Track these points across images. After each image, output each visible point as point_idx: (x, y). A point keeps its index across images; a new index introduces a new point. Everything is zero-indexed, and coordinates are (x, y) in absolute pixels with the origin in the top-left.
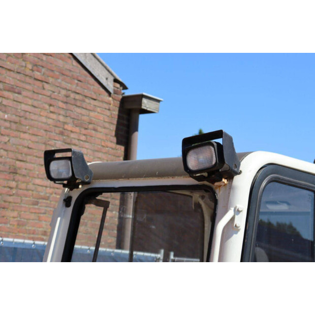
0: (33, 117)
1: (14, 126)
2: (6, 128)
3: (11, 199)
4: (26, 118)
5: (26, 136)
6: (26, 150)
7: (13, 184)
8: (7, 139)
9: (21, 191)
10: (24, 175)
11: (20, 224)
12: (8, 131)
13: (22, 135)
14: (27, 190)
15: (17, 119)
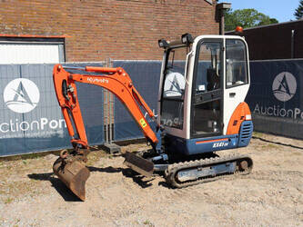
0: (183, 19)
4: (180, 20)
8: (174, 28)
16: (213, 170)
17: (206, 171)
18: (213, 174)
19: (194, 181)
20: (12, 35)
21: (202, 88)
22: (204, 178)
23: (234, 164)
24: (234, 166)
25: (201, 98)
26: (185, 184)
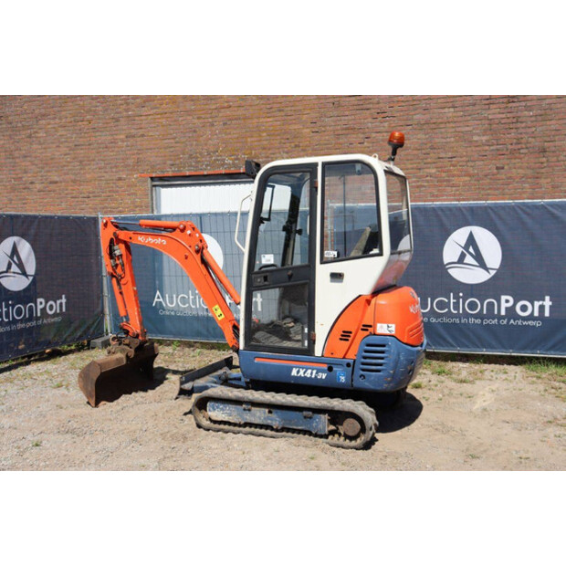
0: (559, 106)
1: (540, 118)
2: (532, 122)
3: (543, 171)
4: (551, 109)
5: (553, 122)
6: (553, 133)
7: (544, 159)
8: (534, 129)
9: (553, 164)
10: (553, 152)
11: (553, 187)
12: (535, 123)
13: (548, 122)
14: (558, 161)
15: (543, 112)
16: (274, 416)
17: (259, 415)
18: (276, 424)
19: (235, 425)
20: (233, 170)
21: (268, 259)
22: (256, 426)
23: (325, 418)
24: (322, 423)
25: (266, 279)
26: (222, 426)
